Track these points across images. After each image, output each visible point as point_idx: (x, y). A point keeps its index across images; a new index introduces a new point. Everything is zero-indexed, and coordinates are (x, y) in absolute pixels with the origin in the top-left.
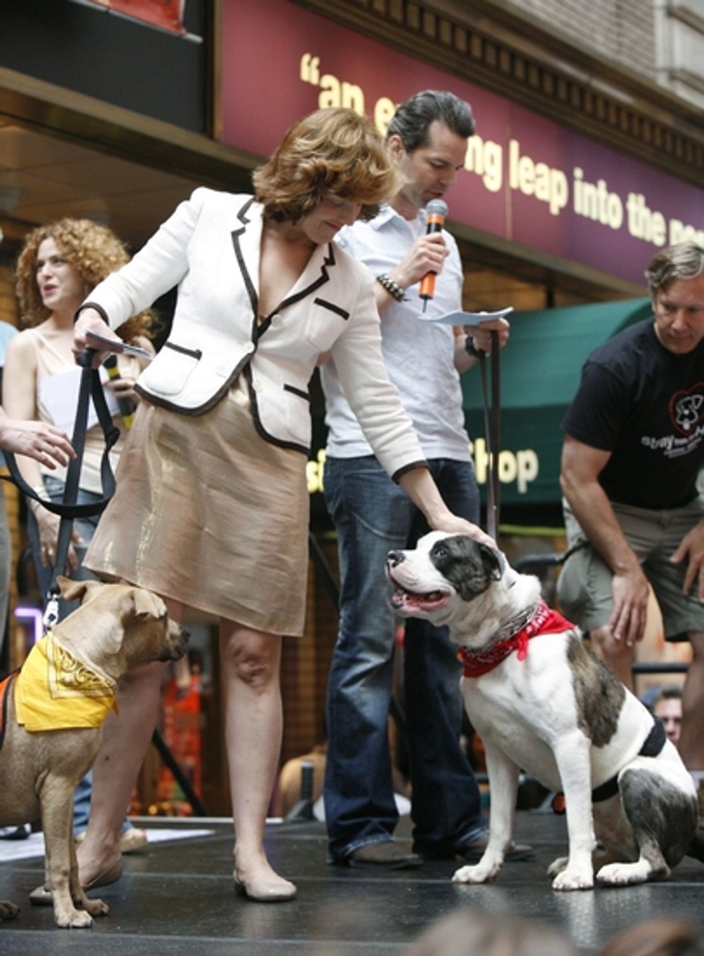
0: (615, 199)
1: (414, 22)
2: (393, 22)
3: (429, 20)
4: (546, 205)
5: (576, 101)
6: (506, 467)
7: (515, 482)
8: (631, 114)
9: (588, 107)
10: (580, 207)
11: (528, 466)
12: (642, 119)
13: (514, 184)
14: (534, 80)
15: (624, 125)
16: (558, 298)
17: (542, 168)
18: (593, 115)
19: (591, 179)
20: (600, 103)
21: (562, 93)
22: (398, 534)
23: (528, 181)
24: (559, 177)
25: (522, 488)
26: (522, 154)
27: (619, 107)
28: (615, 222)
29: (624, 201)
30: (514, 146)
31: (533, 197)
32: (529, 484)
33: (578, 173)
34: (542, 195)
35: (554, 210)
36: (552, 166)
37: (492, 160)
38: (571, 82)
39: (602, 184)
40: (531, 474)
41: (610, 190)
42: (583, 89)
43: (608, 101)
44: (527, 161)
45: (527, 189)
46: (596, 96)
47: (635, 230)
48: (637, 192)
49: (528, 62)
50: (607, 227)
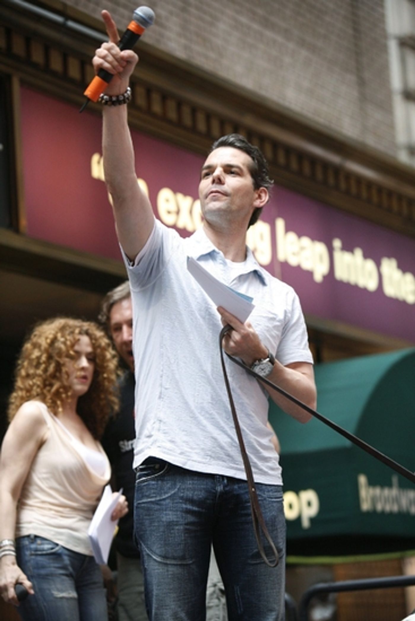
0: (370, 265)
1: (187, 121)
2: (170, 122)
3: (201, 118)
4: (310, 274)
5: (331, 181)
6: (291, 506)
7: (299, 519)
8: (380, 189)
9: (343, 185)
10: (341, 274)
11: (309, 504)
12: (390, 193)
13: (281, 257)
14: (294, 165)
15: (375, 199)
16: (326, 354)
17: (306, 241)
18: (348, 192)
19: (348, 248)
20: (353, 183)
21: (319, 175)
22: (174, 558)
23: (294, 254)
24: (320, 248)
25: (306, 523)
26: (288, 229)
27: (370, 184)
28: (372, 285)
29: (378, 265)
30: (280, 224)
31: (298, 268)
32: (312, 520)
33: (337, 243)
34: (306, 266)
35: (318, 277)
36: (314, 238)
37: (262, 237)
38: (326, 165)
39: (359, 253)
40: (313, 511)
41: (366, 256)
42: (337, 170)
43: (359, 180)
44: (292, 236)
45: (293, 262)
46: (349, 175)
47: (390, 290)
48: (389, 256)
49: (289, 150)
50: (365, 290)
